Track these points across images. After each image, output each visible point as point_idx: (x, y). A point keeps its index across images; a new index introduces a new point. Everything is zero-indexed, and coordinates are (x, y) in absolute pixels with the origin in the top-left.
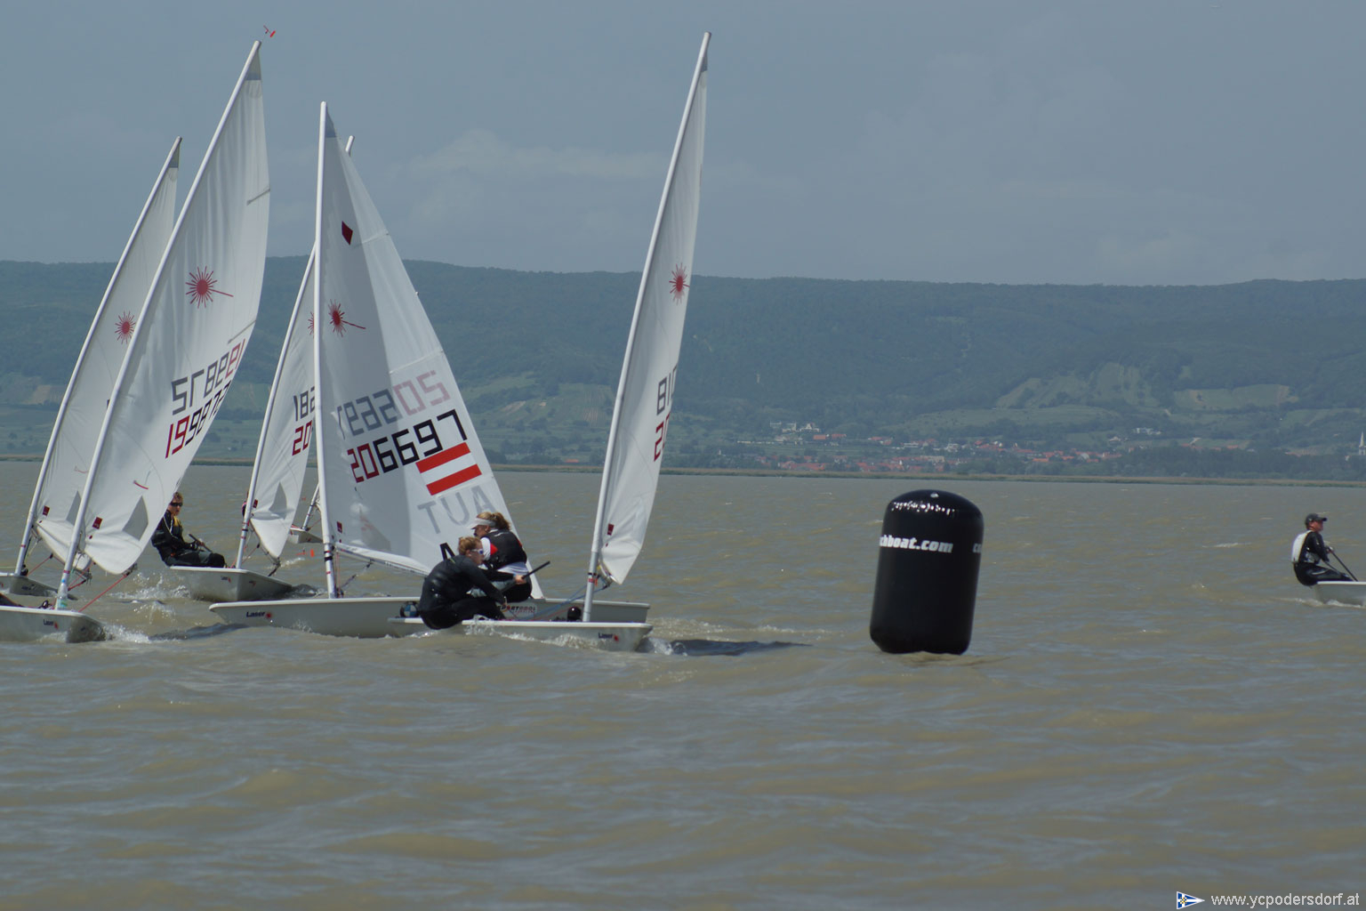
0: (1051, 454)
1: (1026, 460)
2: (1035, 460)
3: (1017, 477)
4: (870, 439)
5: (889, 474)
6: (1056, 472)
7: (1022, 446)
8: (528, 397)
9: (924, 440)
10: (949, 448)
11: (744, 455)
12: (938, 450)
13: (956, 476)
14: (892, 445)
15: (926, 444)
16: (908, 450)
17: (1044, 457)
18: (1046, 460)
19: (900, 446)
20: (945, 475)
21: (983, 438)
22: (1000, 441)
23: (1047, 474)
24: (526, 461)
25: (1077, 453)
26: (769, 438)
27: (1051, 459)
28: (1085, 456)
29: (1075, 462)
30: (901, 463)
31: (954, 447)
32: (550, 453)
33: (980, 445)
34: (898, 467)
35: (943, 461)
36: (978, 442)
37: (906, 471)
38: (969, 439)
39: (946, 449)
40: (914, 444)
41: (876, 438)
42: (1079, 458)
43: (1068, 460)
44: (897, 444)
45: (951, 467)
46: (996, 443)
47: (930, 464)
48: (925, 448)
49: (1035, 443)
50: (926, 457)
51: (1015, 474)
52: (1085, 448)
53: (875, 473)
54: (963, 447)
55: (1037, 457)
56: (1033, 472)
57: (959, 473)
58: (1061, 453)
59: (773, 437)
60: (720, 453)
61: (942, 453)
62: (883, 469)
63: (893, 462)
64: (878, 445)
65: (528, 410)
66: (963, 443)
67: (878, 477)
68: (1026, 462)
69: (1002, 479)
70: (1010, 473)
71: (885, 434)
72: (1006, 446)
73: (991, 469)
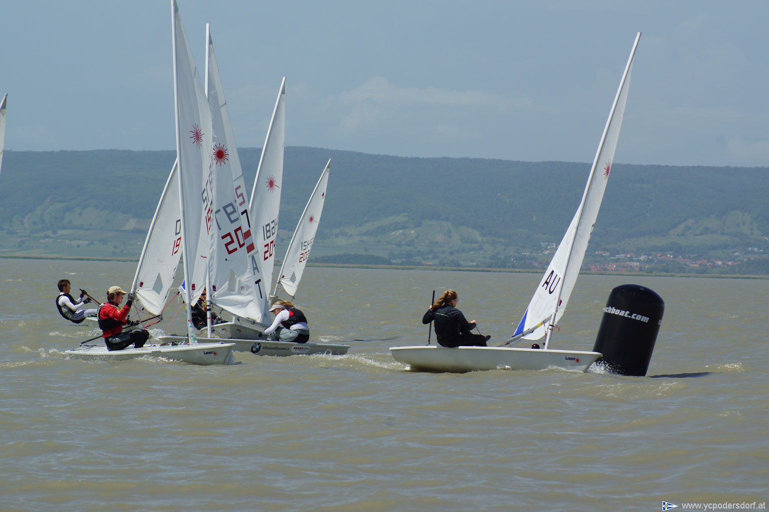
0: (701, 262)
1: (686, 265)
2: (691, 265)
3: (680, 275)
4: (597, 252)
5: (608, 272)
6: (703, 272)
7: (684, 258)
8: (404, 228)
9: (627, 253)
10: (642, 258)
11: (526, 261)
12: (636, 259)
13: (646, 274)
14: (609, 256)
15: (629, 256)
16: (618, 259)
17: (696, 263)
18: (697, 265)
19: (614, 256)
20: (640, 273)
21: (661, 253)
22: (671, 254)
23: (698, 273)
24: (402, 264)
25: (715, 261)
26: (540, 252)
27: (700, 265)
28: (720, 263)
29: (714, 266)
30: (615, 266)
31: (645, 257)
32: (416, 259)
33: (661, 256)
34: (613, 269)
35: (639, 265)
36: (659, 255)
37: (617, 270)
38: (654, 253)
39: (640, 259)
40: (622, 256)
41: (600, 252)
42: (716, 265)
43: (710, 265)
44: (612, 255)
45: (643, 269)
46: (669, 255)
47: (631, 267)
48: (629, 258)
49: (691, 256)
50: (629, 263)
51: (679, 273)
52: (719, 259)
53: (599, 272)
54: (650, 257)
55: (692, 264)
56: (690, 272)
57: (647, 272)
58: (706, 261)
59: (542, 251)
60: (512, 260)
61: (638, 261)
62: (605, 269)
63: (610, 266)
64: (601, 256)
65: (404, 234)
66: (650, 255)
67: (601, 274)
68: (686, 267)
69: (672, 276)
70: (676, 273)
71: (606, 250)
72: (675, 257)
73: (666, 270)
